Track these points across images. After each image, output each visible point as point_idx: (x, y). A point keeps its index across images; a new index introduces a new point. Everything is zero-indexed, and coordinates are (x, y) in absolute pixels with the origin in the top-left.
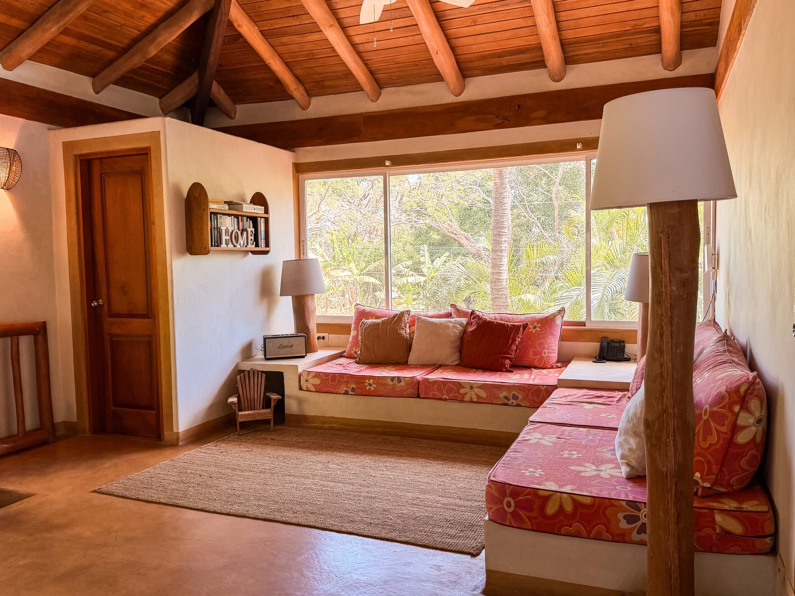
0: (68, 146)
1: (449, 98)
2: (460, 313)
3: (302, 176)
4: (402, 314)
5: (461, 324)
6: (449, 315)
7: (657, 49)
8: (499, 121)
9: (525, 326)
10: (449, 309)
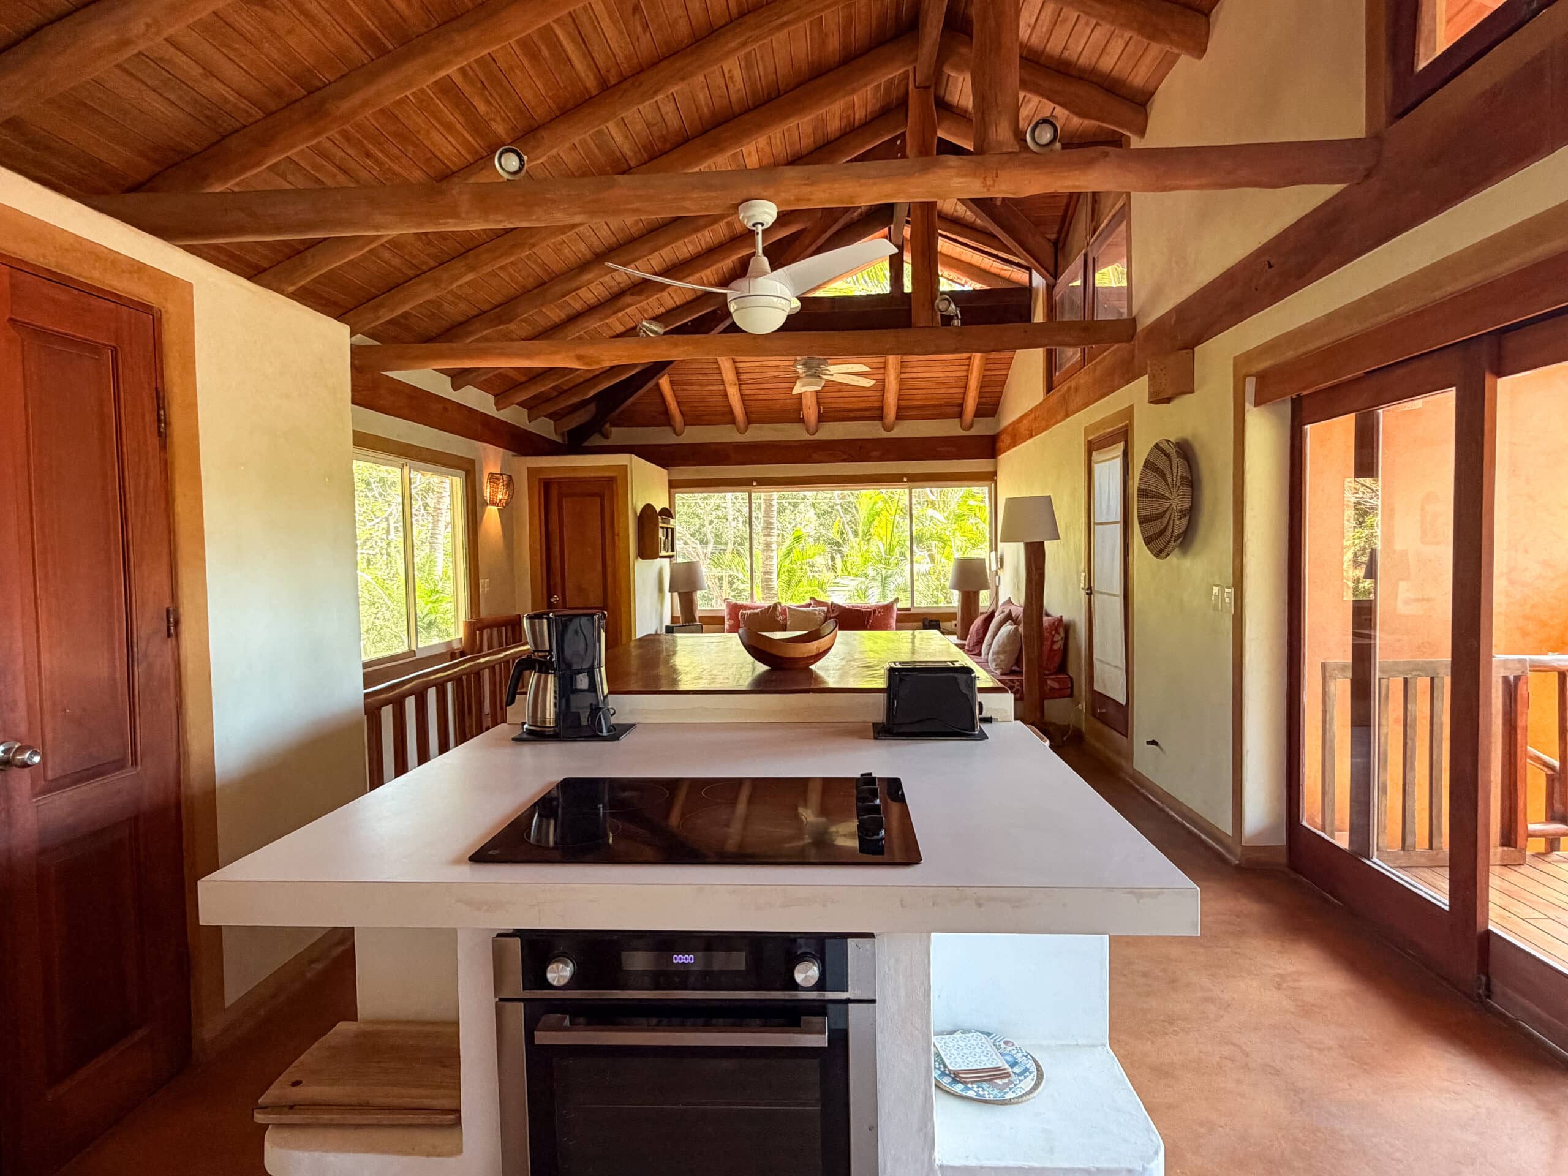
0: (531, 471)
1: (806, 437)
2: (819, 603)
3: (672, 490)
4: (775, 605)
5: (824, 612)
6: (809, 605)
7: (960, 415)
8: (845, 457)
9: (874, 611)
10: (808, 601)
